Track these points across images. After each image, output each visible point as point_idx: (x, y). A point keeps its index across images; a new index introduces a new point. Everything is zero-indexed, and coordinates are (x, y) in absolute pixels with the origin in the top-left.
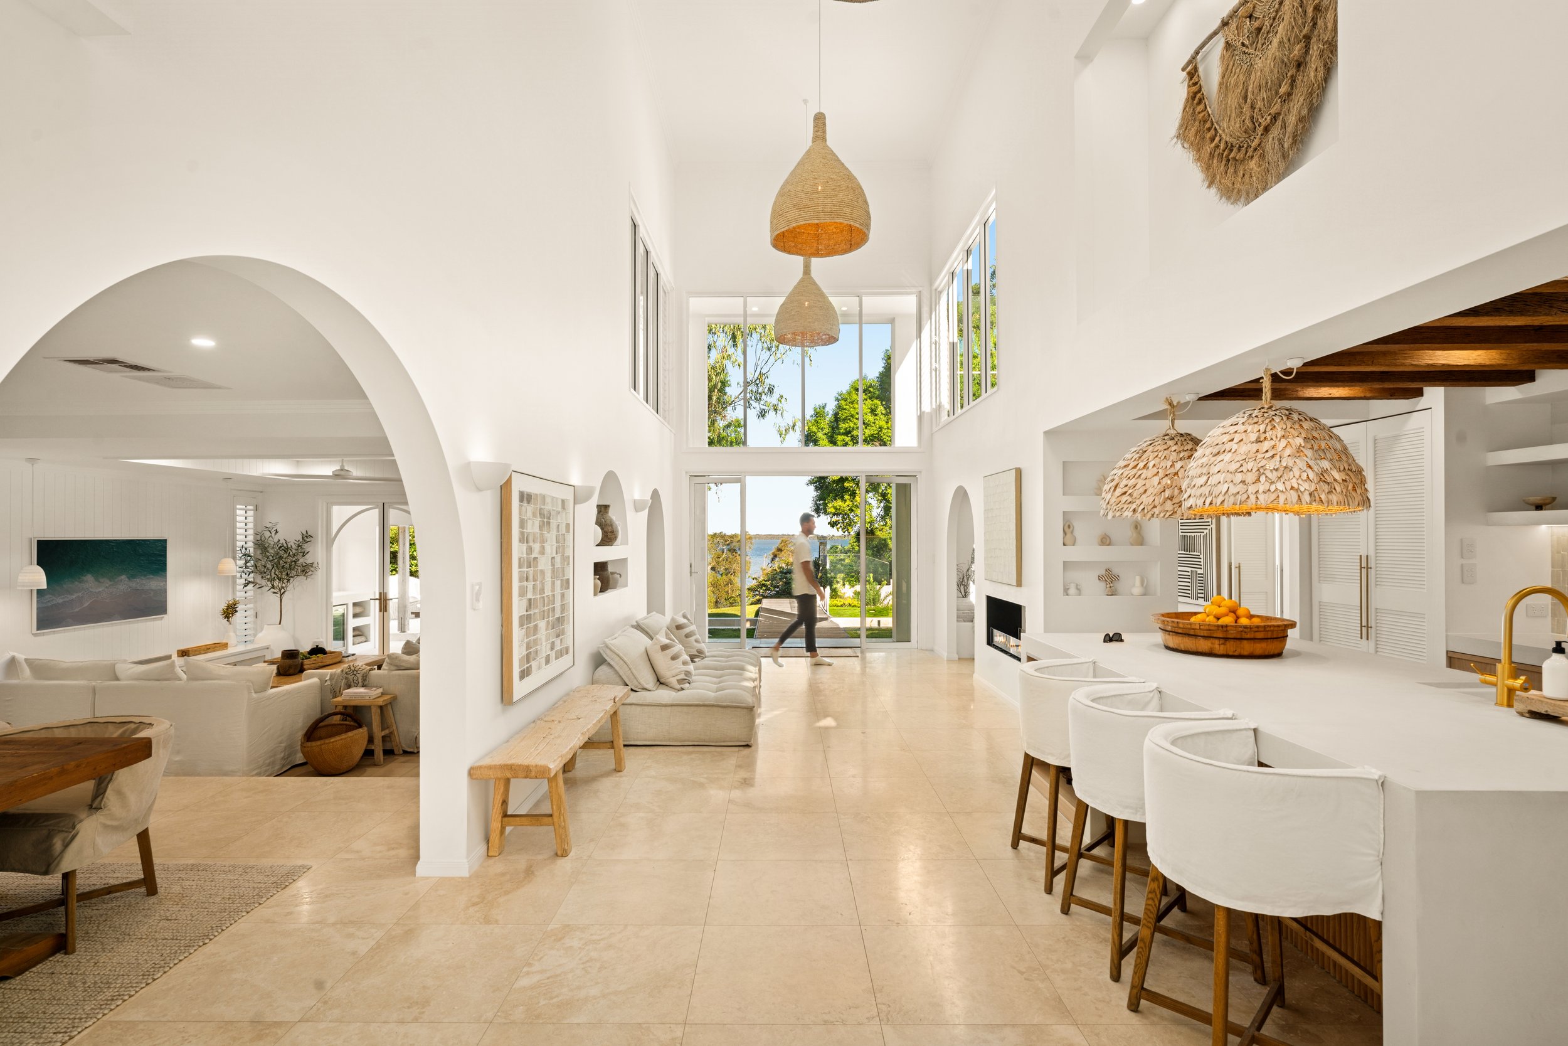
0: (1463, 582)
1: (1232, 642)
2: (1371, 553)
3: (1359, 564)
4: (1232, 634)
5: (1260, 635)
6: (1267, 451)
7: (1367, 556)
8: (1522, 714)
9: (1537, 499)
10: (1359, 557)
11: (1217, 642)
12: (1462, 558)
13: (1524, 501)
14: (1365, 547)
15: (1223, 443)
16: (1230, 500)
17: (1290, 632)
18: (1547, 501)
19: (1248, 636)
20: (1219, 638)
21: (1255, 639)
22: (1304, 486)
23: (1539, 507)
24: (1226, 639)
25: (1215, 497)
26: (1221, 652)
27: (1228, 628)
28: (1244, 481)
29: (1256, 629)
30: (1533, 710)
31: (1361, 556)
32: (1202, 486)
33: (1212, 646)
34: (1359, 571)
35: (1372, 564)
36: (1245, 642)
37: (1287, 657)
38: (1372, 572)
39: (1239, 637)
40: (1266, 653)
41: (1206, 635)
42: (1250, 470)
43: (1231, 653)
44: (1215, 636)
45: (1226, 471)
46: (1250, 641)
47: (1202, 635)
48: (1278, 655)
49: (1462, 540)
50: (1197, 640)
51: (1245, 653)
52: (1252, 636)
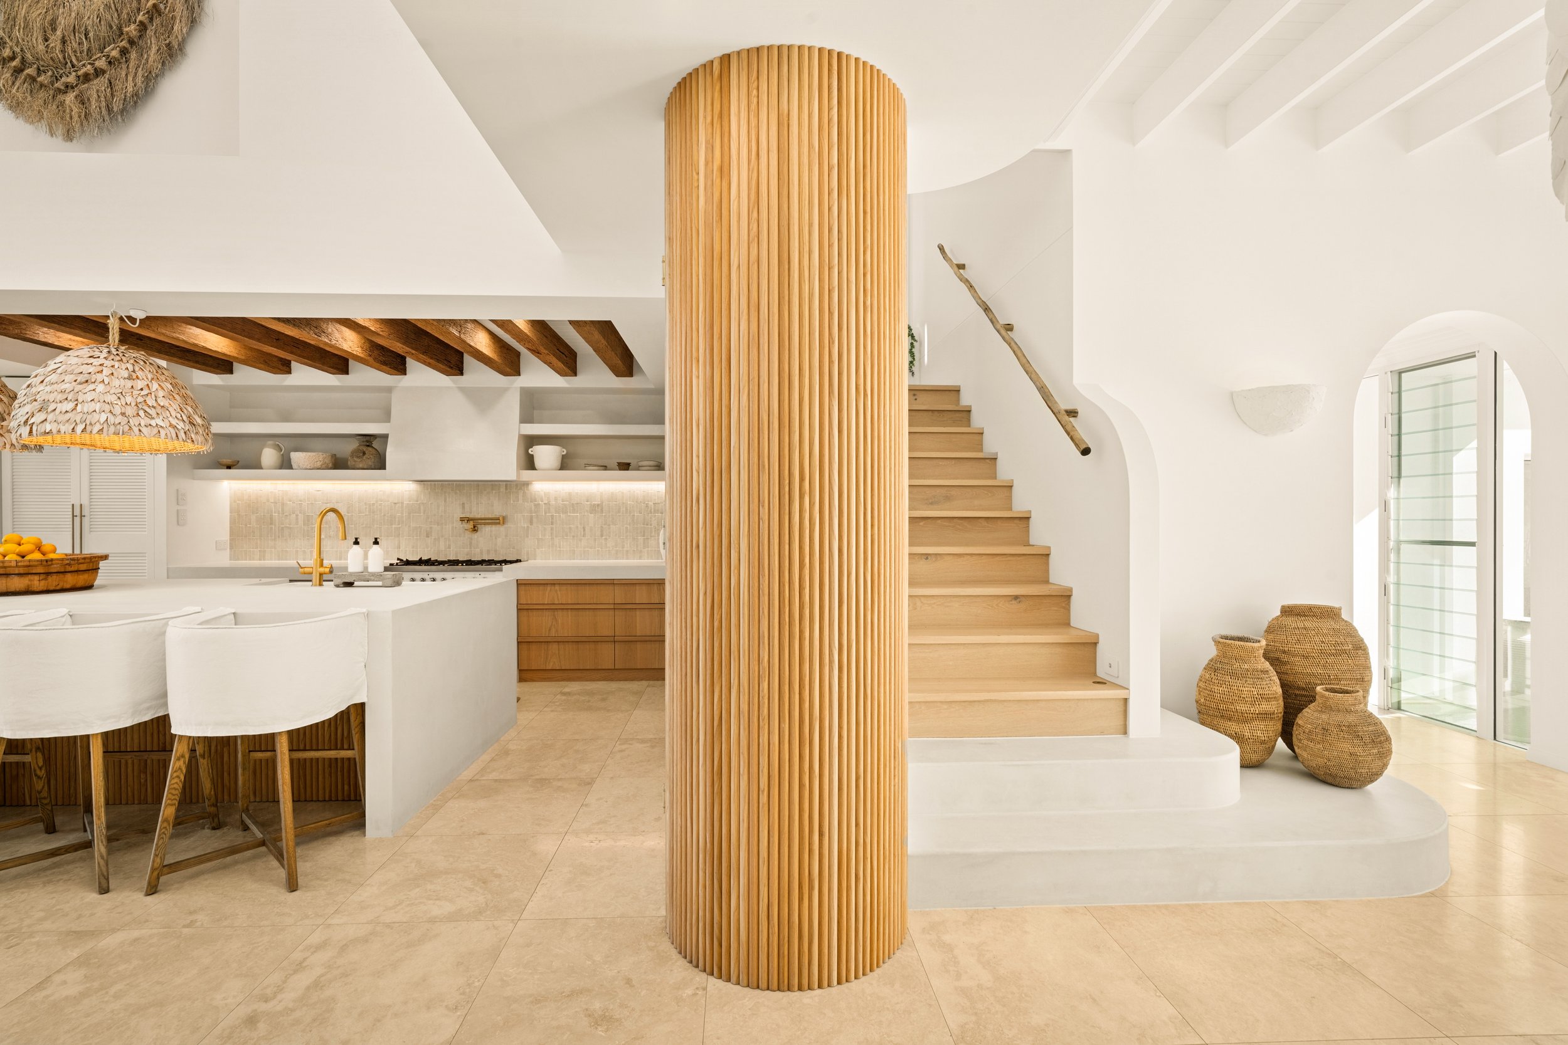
0: (178, 524)
1: (54, 577)
2: (85, 502)
3: (71, 513)
4: (55, 568)
5: (83, 567)
6: (142, 389)
7: (81, 505)
8: (337, 586)
9: (228, 461)
10: (71, 507)
11: (36, 578)
12: (178, 504)
13: (218, 462)
14: (78, 494)
15: (90, 373)
16: (110, 429)
17: (102, 564)
18: (235, 463)
19: (72, 569)
20: (39, 574)
21: (79, 571)
22: (181, 425)
23: (229, 467)
24: (48, 574)
25: (91, 424)
26: (41, 588)
27: (54, 562)
28: (124, 413)
29: (83, 561)
30: (346, 581)
31: (73, 505)
32: (67, 412)
33: (29, 583)
34: (71, 520)
35: (86, 512)
36: (69, 574)
37: (96, 588)
38: (86, 520)
39: (63, 570)
40: (87, 585)
41: (22, 572)
42: (129, 404)
43: (52, 588)
44: (34, 572)
45: (102, 401)
46: (73, 574)
47: (17, 572)
48: (89, 587)
49: (177, 490)
50: (8, 579)
51: (68, 586)
52: (76, 569)
